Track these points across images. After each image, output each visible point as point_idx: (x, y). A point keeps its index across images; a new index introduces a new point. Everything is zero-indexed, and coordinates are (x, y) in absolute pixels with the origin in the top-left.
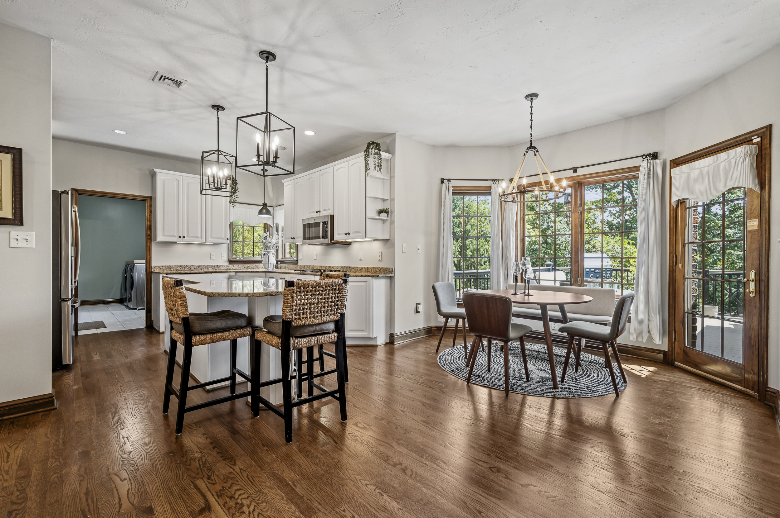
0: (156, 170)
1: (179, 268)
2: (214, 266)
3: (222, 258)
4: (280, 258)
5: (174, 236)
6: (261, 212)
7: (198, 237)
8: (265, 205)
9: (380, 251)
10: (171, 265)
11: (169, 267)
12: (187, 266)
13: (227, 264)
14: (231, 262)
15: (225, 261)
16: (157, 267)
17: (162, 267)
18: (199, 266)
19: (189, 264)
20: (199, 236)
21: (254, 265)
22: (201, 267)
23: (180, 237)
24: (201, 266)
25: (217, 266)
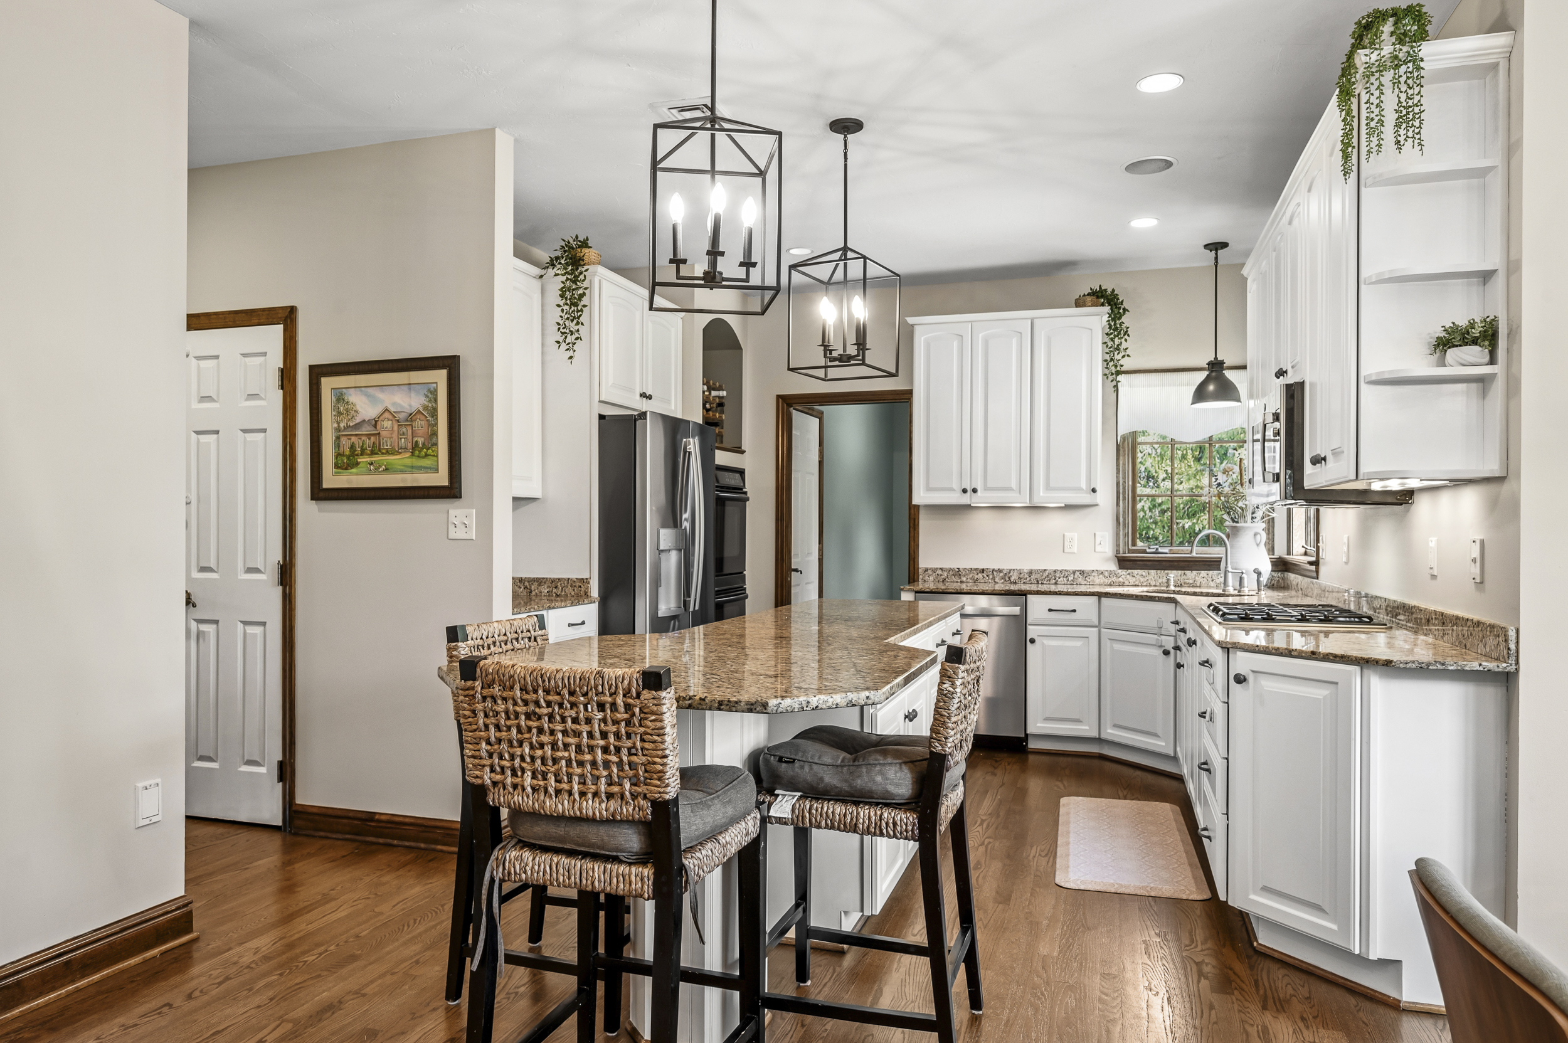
0: (911, 320)
1: (980, 575)
2: (1074, 573)
3: (1098, 548)
4: (1280, 551)
5: (952, 490)
6: (1200, 395)
7: (1009, 489)
8: (1216, 367)
9: (1478, 537)
10: (961, 567)
11: (958, 573)
12: (1000, 571)
13: (1113, 566)
14: (1124, 563)
15: (1108, 560)
16: (930, 572)
17: (940, 572)
18: (1031, 573)
19: (1006, 566)
20: (1014, 485)
21: (1204, 573)
22: (1038, 576)
23: (965, 491)
24: (1037, 571)
25: (1082, 572)
